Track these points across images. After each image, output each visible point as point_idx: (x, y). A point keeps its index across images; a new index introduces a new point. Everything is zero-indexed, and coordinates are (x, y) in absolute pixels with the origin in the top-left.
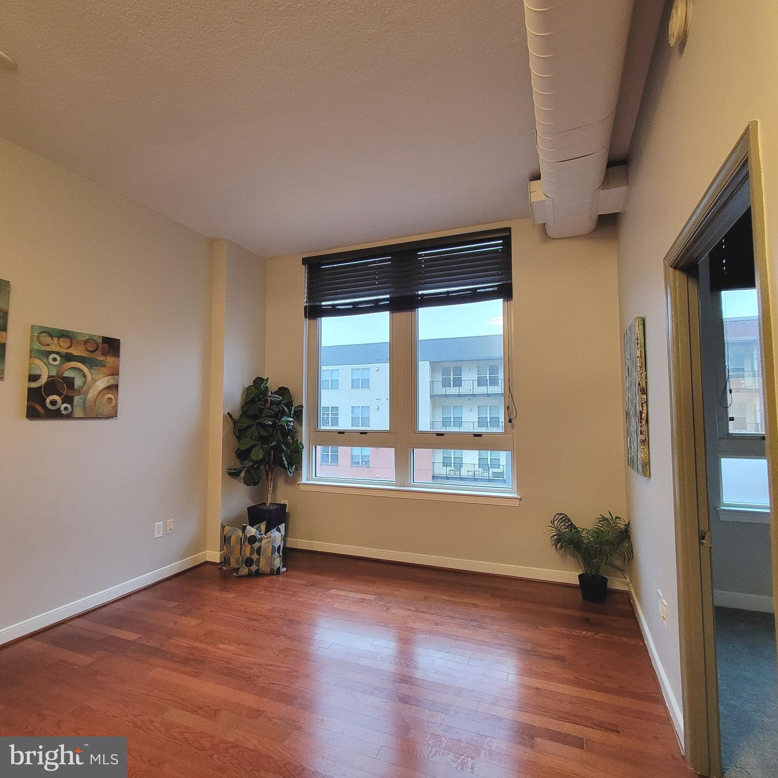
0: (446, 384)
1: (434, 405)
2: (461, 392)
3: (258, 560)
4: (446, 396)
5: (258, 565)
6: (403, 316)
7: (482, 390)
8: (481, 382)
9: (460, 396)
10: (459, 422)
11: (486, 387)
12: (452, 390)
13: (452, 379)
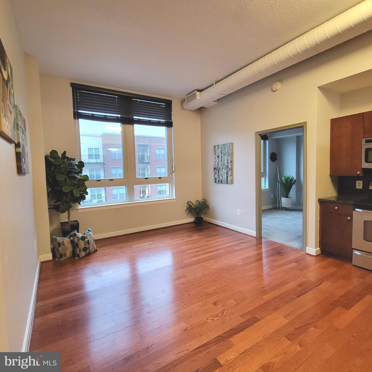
3: (89, 246)
5: (89, 250)
6: (128, 126)
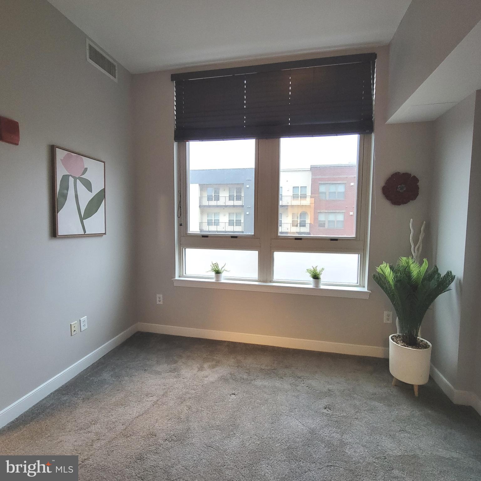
0: (209, 199)
1: (202, 212)
2: (218, 204)
4: (209, 206)
7: (231, 203)
8: (231, 198)
9: (217, 206)
10: (217, 223)
11: (233, 201)
12: (213, 203)
13: (213, 196)
